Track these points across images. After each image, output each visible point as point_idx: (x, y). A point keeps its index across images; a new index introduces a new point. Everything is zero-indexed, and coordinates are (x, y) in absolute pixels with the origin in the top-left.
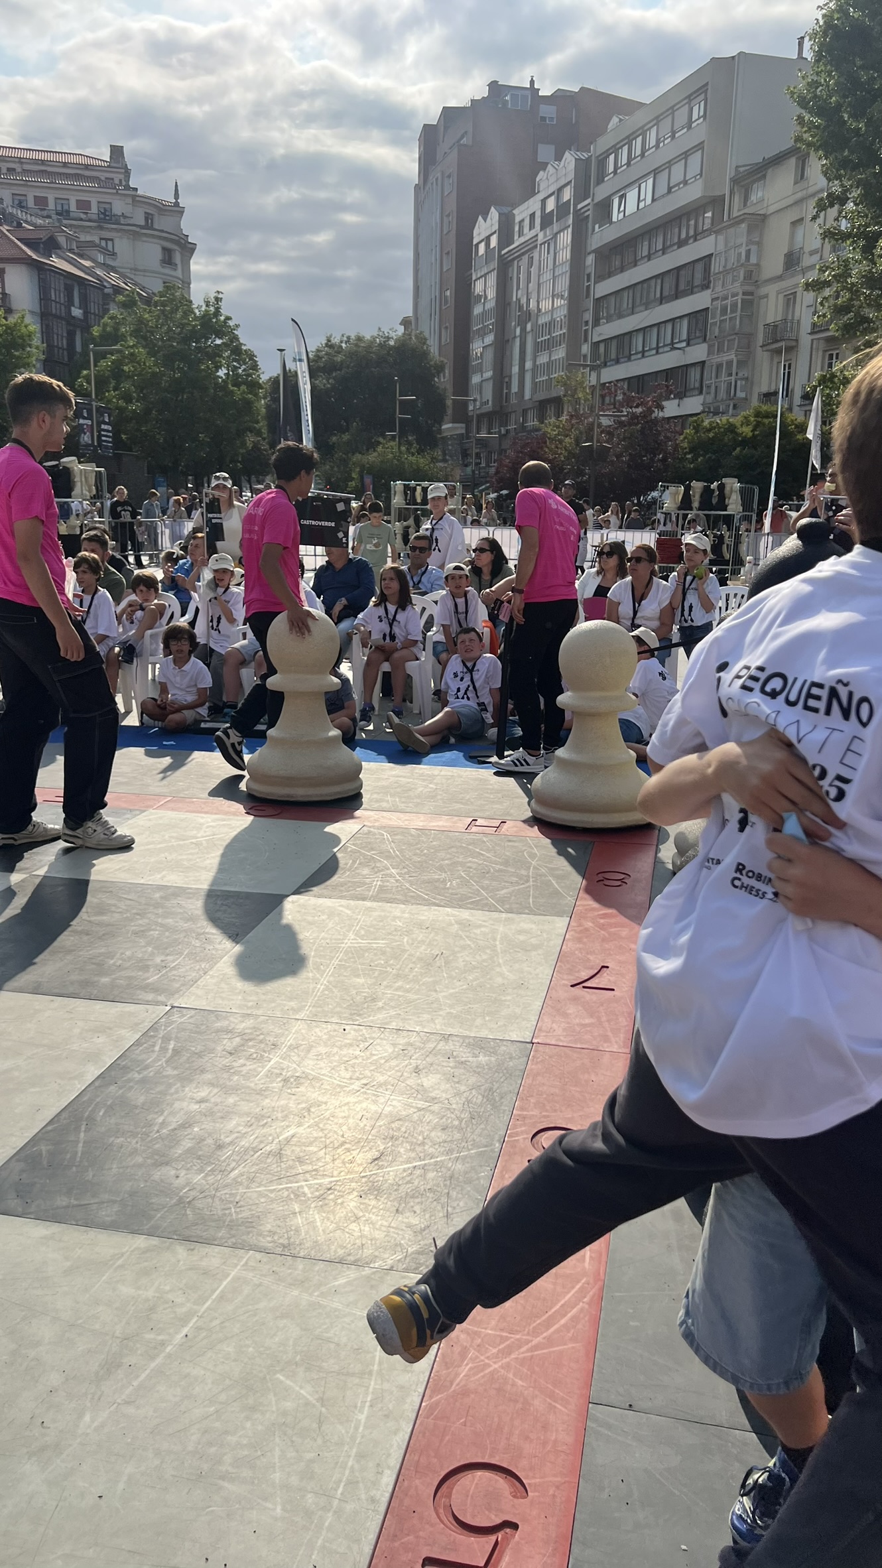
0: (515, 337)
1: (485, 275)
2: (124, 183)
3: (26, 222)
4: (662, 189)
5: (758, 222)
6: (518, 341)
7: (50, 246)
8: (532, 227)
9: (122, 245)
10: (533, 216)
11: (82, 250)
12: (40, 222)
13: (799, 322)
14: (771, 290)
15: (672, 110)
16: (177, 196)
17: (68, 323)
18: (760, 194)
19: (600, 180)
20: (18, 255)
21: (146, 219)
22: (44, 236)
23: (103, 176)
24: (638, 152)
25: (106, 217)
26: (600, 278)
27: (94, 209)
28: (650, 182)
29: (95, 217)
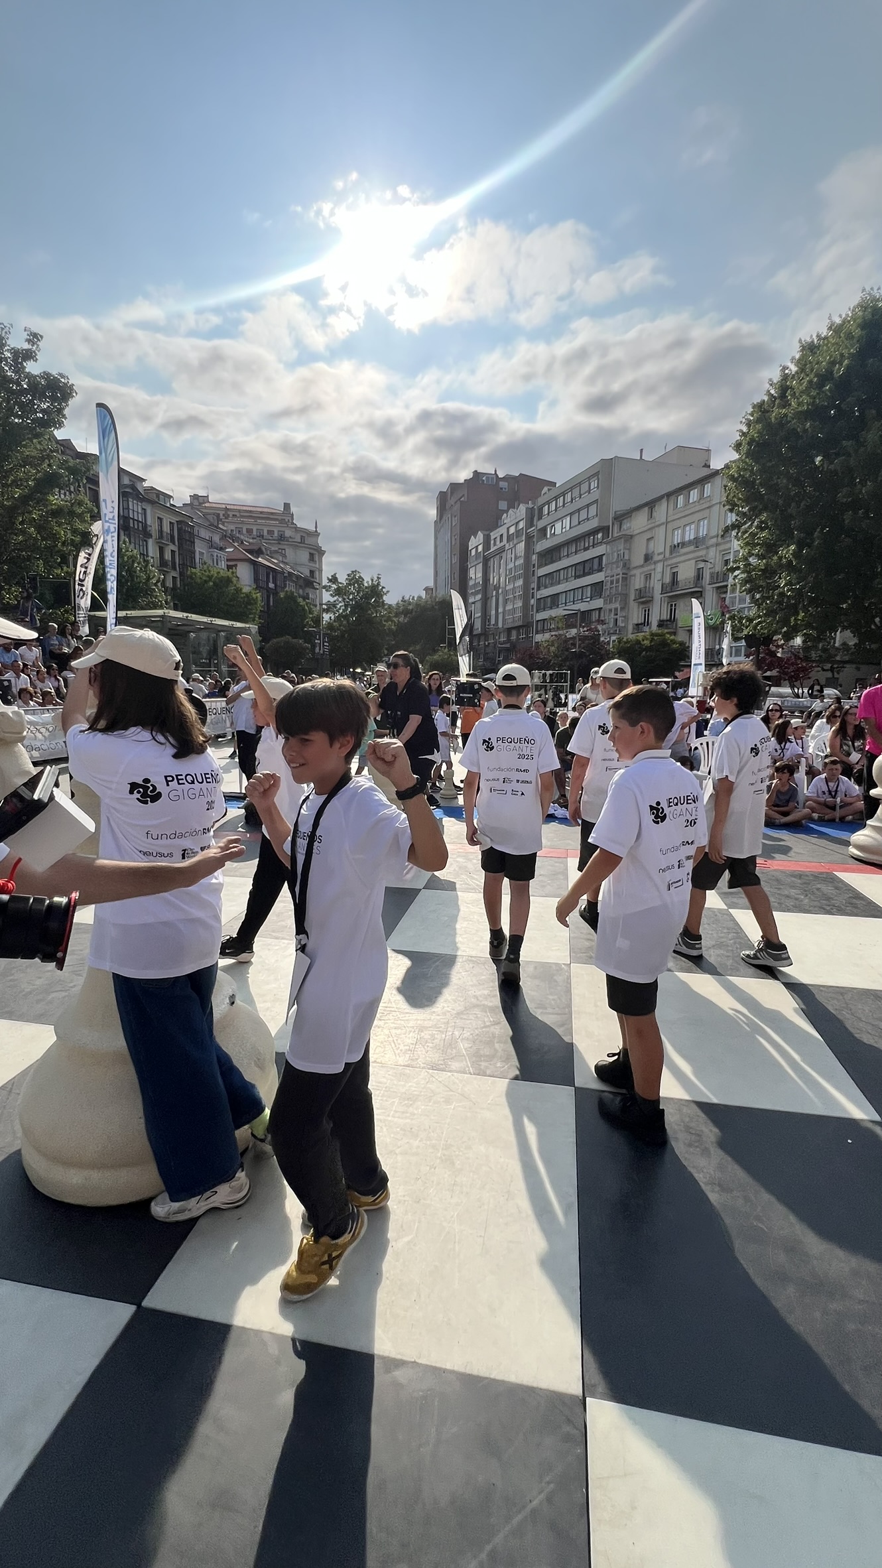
0: (492, 596)
1: (475, 565)
2: (290, 521)
3: (245, 541)
4: (575, 522)
5: (629, 538)
6: (494, 598)
7: (259, 552)
8: (501, 541)
9: (289, 552)
10: (502, 535)
11: (272, 555)
12: (251, 541)
13: (653, 588)
14: (637, 572)
15: (580, 484)
16: (316, 527)
17: (267, 591)
18: (628, 525)
19: (540, 518)
20: (242, 557)
21: (301, 539)
22: (256, 548)
23: (280, 518)
24: (561, 504)
25: (282, 538)
26: (540, 566)
27: (276, 534)
28: (568, 519)
29: (277, 538)
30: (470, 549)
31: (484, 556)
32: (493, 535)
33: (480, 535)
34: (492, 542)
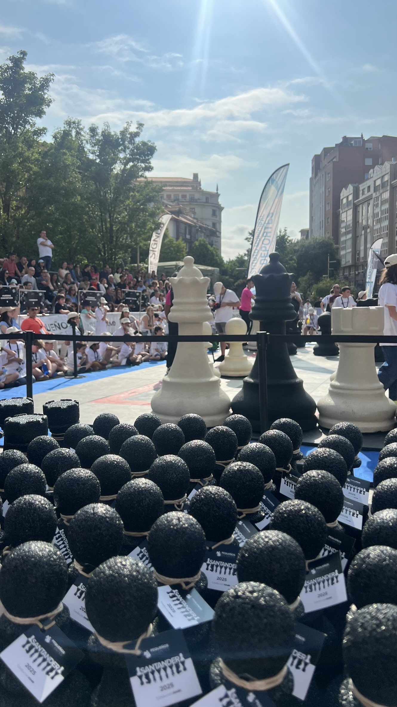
2: (199, 187)
7: (179, 213)
9: (198, 210)
10: (369, 187)
11: (187, 213)
16: (217, 190)
21: (207, 200)
23: (191, 185)
25: (192, 200)
29: (188, 200)
30: (341, 198)
31: (354, 204)
32: (361, 187)
33: (351, 188)
34: (361, 192)
